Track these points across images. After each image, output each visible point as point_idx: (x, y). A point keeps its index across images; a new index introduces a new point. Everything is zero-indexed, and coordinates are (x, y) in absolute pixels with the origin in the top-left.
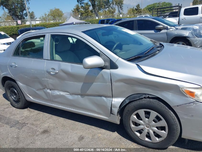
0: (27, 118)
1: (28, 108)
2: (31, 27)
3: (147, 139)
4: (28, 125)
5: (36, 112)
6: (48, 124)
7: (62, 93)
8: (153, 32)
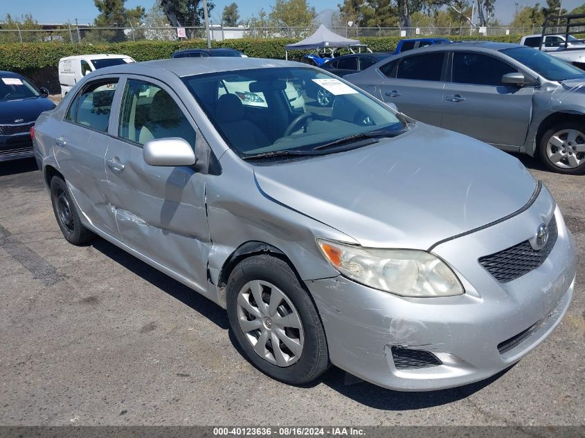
0: (77, 265)
1: (92, 246)
2: (210, 47)
3: (268, 356)
4: (69, 281)
5: (103, 256)
6: (107, 286)
7: (135, 219)
8: (492, 90)
